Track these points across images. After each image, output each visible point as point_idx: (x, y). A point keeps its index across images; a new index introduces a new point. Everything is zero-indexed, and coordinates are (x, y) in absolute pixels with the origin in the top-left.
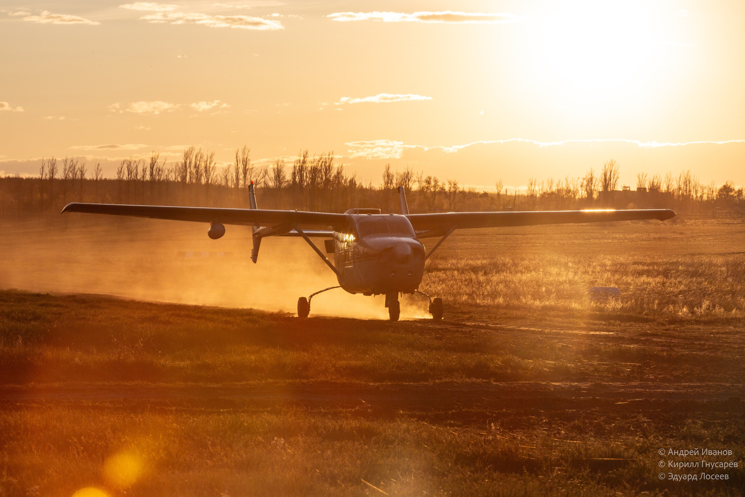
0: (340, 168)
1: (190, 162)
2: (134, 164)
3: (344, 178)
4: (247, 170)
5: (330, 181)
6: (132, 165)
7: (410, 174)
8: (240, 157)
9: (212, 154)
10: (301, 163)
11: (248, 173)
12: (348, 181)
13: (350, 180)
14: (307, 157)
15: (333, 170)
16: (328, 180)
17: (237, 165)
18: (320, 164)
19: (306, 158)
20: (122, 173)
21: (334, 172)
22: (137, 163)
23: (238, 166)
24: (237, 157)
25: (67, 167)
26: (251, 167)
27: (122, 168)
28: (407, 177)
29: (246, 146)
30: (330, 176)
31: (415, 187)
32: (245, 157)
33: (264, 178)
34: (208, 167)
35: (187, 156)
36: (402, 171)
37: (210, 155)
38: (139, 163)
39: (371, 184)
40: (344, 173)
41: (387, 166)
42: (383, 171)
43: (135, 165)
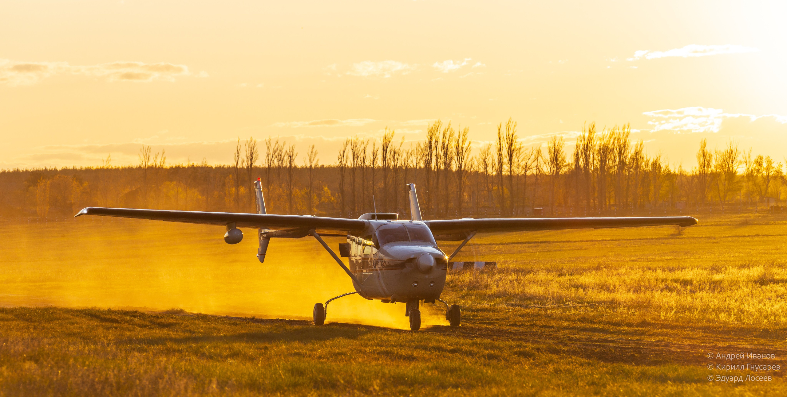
0: (639, 147)
1: (436, 142)
2: (360, 146)
3: (645, 159)
4: (513, 151)
5: (626, 164)
6: (358, 146)
7: (734, 153)
8: (504, 134)
9: (465, 130)
10: (586, 140)
11: (514, 155)
12: (650, 164)
13: (653, 162)
14: (595, 132)
15: (629, 148)
16: (622, 164)
17: (500, 144)
18: (612, 142)
19: (593, 134)
20: (345, 157)
21: (630, 153)
22: (365, 143)
23: (502, 146)
24: (499, 133)
25: (271, 152)
26: (518, 147)
27: (344, 151)
28: (730, 156)
29: (511, 118)
30: (625, 157)
31: (741, 170)
32: (511, 134)
33: (536, 161)
34: (460, 148)
35: (431, 134)
36: (724, 149)
37: (463, 132)
38: (367, 144)
39: (681, 167)
40: (644, 154)
41: (703, 143)
42: (697, 149)
43: (362, 147)
